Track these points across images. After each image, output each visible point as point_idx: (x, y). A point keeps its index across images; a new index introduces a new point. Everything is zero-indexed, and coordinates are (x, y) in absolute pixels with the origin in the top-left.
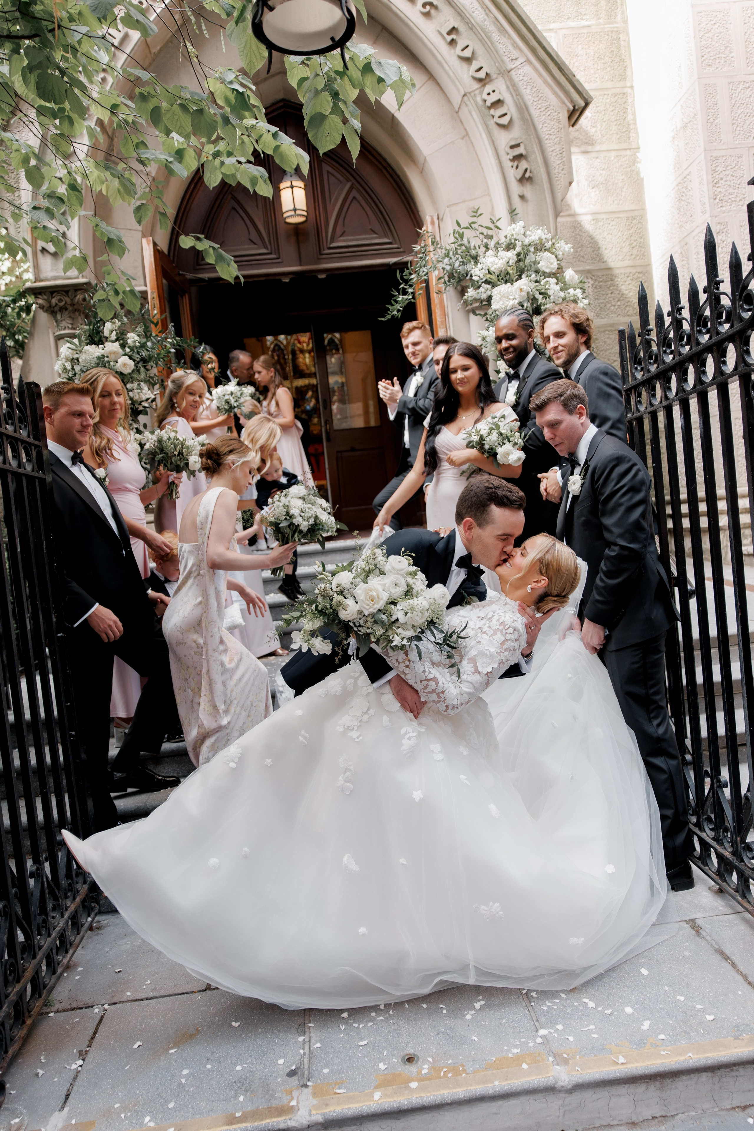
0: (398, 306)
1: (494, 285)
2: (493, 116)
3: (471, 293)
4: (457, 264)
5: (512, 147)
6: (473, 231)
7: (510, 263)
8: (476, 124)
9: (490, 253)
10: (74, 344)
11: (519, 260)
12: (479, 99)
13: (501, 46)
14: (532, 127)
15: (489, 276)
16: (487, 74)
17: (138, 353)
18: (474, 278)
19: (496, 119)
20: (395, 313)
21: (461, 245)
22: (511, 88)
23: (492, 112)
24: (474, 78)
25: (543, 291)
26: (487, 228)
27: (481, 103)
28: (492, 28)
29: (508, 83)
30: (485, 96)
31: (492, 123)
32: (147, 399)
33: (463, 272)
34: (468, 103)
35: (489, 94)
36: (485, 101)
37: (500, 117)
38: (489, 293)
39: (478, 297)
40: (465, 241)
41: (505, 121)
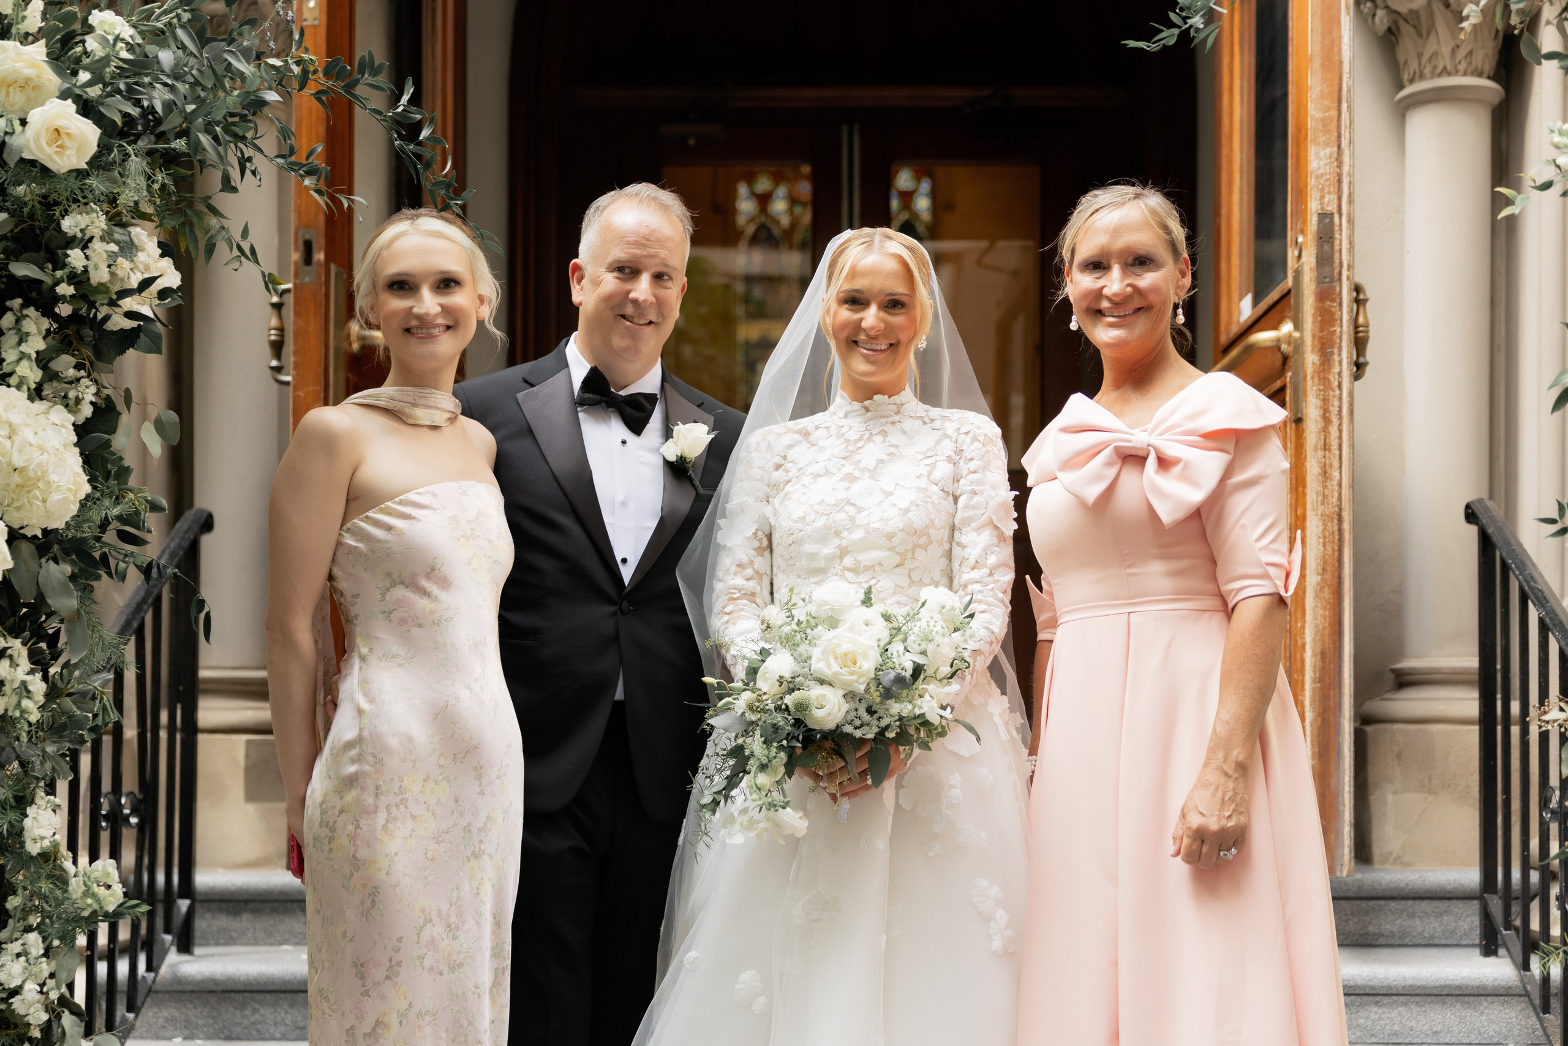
20: (1196, 22)
32: (146, 285)
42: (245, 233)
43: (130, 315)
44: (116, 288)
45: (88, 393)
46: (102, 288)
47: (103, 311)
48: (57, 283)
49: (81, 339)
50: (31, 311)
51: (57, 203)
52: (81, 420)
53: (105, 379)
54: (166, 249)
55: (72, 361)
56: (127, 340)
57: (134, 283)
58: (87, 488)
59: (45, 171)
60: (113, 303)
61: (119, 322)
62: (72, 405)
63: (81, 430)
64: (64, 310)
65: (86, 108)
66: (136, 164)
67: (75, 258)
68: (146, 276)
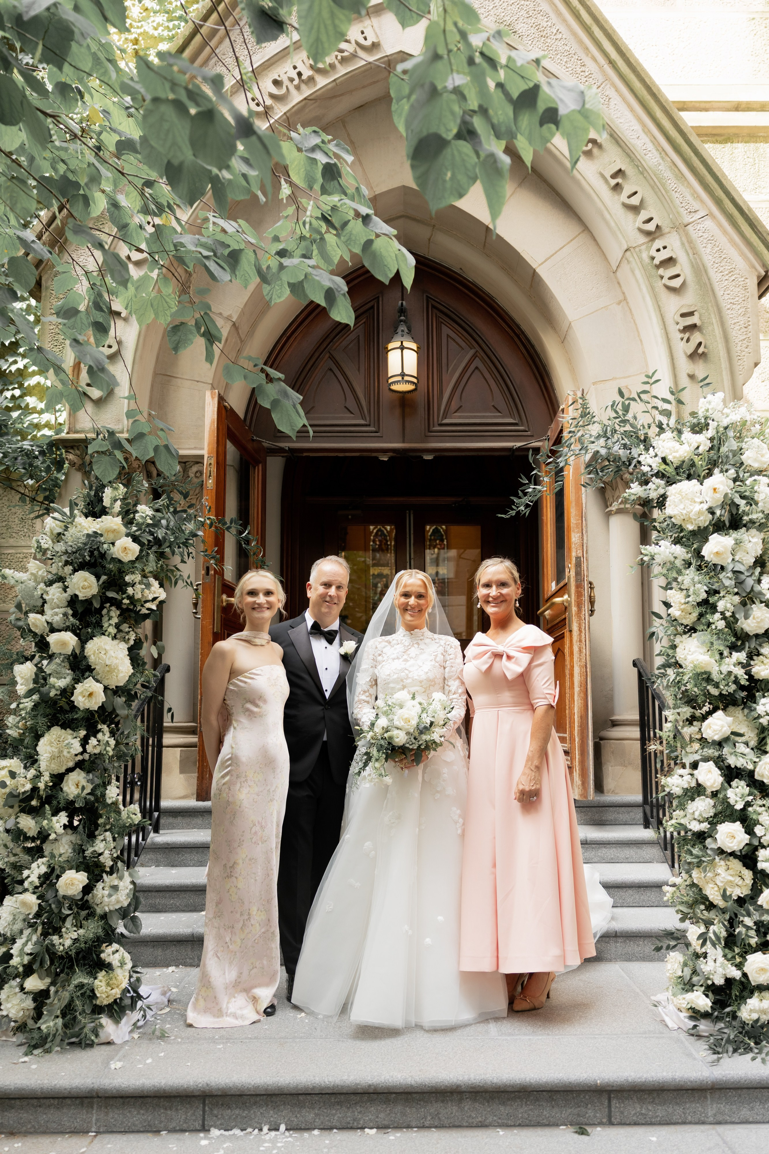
0: (526, 500)
1: (670, 482)
2: (662, 277)
3: (636, 489)
4: (616, 448)
5: (683, 315)
6: (642, 404)
7: (701, 450)
8: (639, 286)
9: (668, 435)
10: (63, 514)
11: (711, 448)
12: (645, 256)
13: (677, 195)
14: (710, 293)
15: (664, 466)
16: (657, 226)
17: (151, 533)
18: (643, 468)
19: (665, 281)
20: (522, 508)
21: (625, 422)
22: (687, 244)
23: (661, 271)
24: (641, 230)
25: (747, 494)
26: (665, 400)
27: (647, 260)
28: (667, 174)
29: (684, 239)
30: (653, 253)
31: (659, 285)
32: (154, 599)
33: (624, 459)
34: (631, 259)
35: (658, 250)
36: (653, 258)
37: (671, 278)
38: (661, 491)
39: (643, 495)
40: (629, 416)
41: (676, 283)
42: (189, 577)
43: (148, 609)
44: (144, 600)
45: (132, 637)
46: (139, 600)
47: (139, 608)
48: (123, 599)
49: (130, 617)
50: (113, 608)
51: (124, 572)
52: (130, 645)
53: (139, 631)
54: (161, 585)
55: (127, 625)
56: (146, 617)
57: (150, 597)
58: (132, 671)
59: (120, 561)
60: (142, 606)
61: (144, 611)
62: (126, 641)
63: (130, 649)
64: (124, 607)
65: (136, 539)
66: (152, 557)
67: (130, 591)
68: (156, 596)
